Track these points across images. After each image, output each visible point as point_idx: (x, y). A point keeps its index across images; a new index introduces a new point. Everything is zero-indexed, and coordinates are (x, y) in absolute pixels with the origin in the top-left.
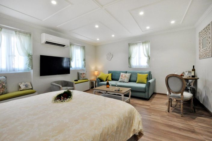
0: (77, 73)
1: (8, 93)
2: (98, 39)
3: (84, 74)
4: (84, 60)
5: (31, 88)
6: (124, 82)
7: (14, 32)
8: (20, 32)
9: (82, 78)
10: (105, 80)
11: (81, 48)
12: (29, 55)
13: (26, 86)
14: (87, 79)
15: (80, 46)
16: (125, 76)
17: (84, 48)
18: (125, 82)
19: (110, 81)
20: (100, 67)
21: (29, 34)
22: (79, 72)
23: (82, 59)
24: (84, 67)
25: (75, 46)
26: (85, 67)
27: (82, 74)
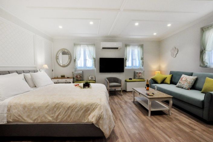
0: (133, 72)
1: (84, 81)
2: (155, 34)
3: (140, 73)
4: (142, 59)
5: (95, 80)
6: (182, 88)
7: (86, 45)
8: (89, 44)
9: (137, 78)
10: (159, 82)
11: (138, 47)
12: (94, 59)
13: (92, 78)
14: (144, 79)
15: (137, 45)
16: (186, 80)
17: (142, 46)
18: (184, 89)
19: (168, 84)
20: (164, 66)
21: (94, 45)
22: (135, 71)
23: (140, 58)
24: (141, 66)
25: (131, 46)
26: (143, 66)
27: (138, 74)
